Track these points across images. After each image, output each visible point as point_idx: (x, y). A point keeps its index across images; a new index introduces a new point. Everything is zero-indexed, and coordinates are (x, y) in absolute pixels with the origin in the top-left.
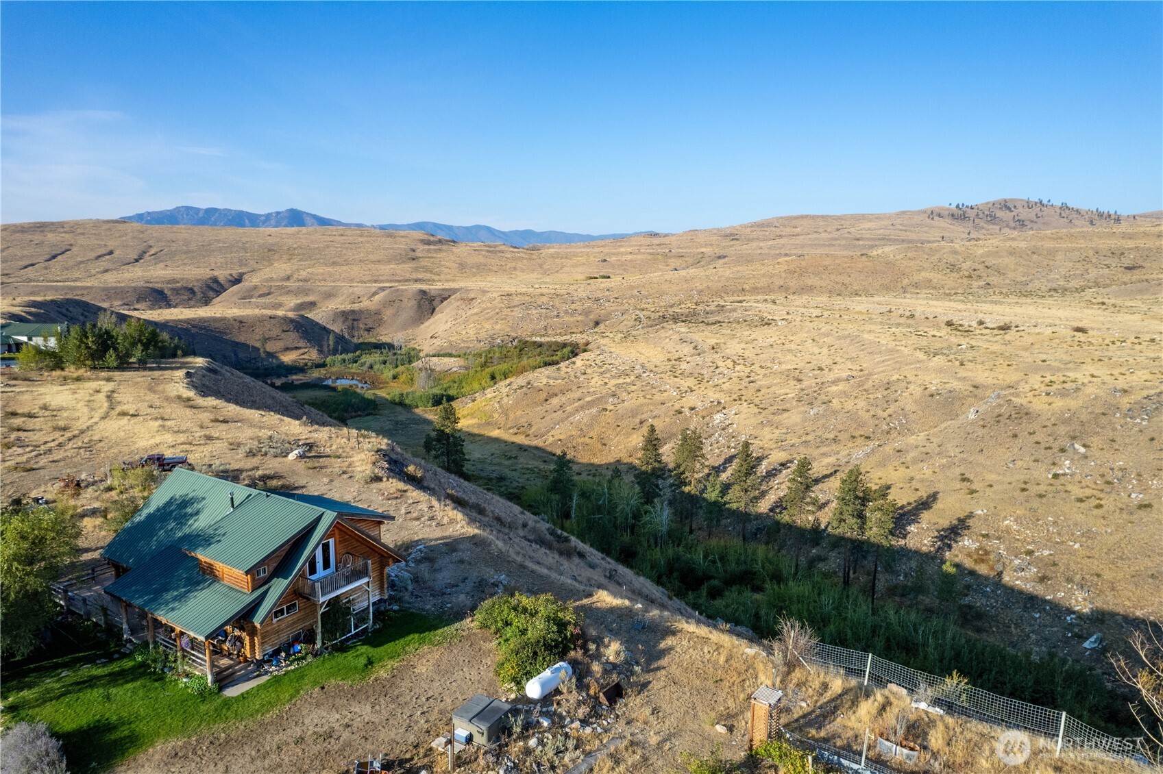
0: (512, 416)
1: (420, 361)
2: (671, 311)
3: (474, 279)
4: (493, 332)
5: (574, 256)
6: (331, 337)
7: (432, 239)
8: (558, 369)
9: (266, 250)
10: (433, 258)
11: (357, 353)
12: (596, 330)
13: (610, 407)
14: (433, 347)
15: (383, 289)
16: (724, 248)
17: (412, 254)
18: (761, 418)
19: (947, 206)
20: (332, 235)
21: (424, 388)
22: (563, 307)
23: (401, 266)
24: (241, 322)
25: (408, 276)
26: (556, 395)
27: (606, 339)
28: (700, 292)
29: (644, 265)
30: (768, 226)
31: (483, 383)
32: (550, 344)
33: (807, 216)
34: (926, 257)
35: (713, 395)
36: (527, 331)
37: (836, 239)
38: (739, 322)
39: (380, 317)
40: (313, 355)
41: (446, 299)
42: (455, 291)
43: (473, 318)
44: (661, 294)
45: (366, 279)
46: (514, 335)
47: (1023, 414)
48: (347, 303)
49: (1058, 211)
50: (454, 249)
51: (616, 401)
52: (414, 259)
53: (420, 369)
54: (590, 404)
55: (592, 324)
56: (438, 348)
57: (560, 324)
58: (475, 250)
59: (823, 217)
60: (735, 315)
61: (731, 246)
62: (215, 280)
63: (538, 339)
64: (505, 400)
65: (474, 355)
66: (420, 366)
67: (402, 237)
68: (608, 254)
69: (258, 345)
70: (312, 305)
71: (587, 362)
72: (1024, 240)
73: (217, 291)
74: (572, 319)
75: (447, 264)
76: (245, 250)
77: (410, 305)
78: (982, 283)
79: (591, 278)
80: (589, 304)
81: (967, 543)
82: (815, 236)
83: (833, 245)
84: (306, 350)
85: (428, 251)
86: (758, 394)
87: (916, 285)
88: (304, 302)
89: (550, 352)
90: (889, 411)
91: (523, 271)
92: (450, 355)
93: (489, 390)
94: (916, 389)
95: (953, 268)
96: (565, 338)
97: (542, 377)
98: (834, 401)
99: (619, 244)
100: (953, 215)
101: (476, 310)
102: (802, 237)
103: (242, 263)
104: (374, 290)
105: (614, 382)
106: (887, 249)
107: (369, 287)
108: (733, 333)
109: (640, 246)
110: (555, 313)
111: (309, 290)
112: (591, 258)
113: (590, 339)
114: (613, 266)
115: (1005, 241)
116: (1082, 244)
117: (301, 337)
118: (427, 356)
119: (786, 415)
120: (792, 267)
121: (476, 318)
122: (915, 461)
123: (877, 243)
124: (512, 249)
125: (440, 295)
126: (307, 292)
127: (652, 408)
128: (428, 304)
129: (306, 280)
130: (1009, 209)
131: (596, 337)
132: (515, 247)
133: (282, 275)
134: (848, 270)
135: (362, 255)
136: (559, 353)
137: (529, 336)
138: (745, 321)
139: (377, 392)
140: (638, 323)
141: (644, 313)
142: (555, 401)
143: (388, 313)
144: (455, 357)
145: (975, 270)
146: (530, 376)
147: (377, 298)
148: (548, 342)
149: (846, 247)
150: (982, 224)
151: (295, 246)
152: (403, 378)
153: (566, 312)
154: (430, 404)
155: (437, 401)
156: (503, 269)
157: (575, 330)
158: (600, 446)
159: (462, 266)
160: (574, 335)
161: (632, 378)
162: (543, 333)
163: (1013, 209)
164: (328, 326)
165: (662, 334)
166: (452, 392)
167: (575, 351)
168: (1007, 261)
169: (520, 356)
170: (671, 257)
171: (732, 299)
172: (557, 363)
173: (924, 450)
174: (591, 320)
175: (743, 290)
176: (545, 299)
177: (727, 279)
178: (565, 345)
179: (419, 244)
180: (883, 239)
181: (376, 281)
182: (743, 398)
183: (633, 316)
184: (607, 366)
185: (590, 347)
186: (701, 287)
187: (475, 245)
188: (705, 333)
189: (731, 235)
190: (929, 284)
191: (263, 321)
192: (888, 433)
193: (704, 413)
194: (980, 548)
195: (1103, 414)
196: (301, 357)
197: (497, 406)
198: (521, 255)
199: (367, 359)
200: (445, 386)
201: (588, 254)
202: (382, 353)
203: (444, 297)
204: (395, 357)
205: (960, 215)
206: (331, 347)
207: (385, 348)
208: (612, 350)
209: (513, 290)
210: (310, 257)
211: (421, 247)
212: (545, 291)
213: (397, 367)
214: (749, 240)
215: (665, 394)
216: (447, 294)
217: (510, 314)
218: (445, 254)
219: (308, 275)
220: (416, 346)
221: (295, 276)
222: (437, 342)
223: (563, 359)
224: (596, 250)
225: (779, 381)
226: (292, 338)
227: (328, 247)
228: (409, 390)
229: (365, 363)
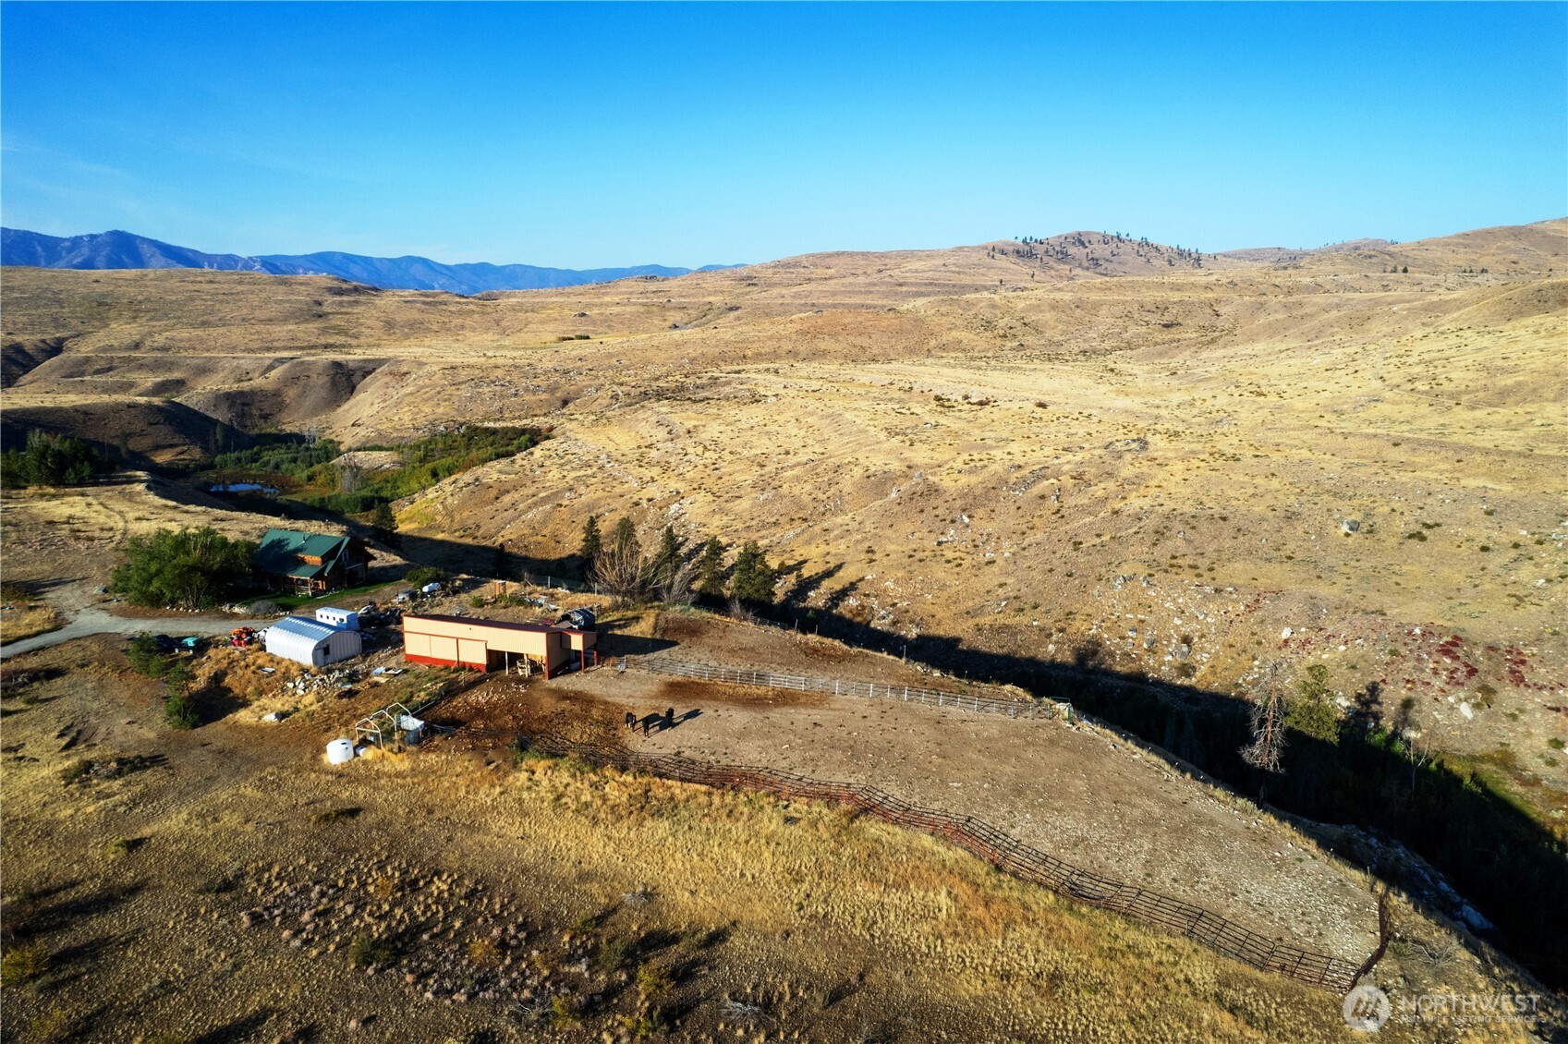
0: (457, 518)
1: (342, 458)
2: (655, 385)
3: (407, 343)
4: (434, 416)
5: (543, 308)
6: (218, 430)
7: (344, 286)
8: (513, 462)
9: (94, 304)
10: (347, 313)
11: (255, 449)
12: (564, 411)
13: (565, 502)
14: (357, 438)
15: (281, 361)
16: (738, 295)
17: (317, 308)
18: (714, 506)
19: (1013, 240)
20: (195, 282)
21: (350, 490)
22: (524, 383)
23: (302, 327)
24: (86, 413)
25: (313, 340)
26: (508, 492)
27: (574, 423)
28: (693, 361)
29: (635, 320)
30: (795, 265)
31: (423, 481)
32: (505, 431)
33: (843, 253)
34: (961, 312)
35: (674, 484)
36: (478, 415)
37: (875, 285)
38: (728, 400)
39: (280, 399)
40: (196, 453)
41: (369, 373)
42: (381, 362)
43: (407, 400)
44: (647, 363)
45: (251, 345)
46: (461, 419)
47: (934, 491)
48: (231, 380)
49: (1136, 248)
50: (377, 301)
51: (573, 495)
52: (320, 316)
53: (343, 468)
54: (544, 500)
55: (559, 404)
56: (363, 440)
57: (519, 404)
58: (406, 302)
59: (863, 254)
60: (727, 389)
61: (747, 294)
62: (18, 348)
63: (491, 425)
64: (450, 500)
65: (411, 447)
66: (342, 464)
67: (301, 284)
68: (588, 305)
69: (116, 442)
70: (179, 384)
71: (547, 453)
72: (1072, 291)
73: (24, 366)
74: (534, 398)
75: (368, 322)
76: (60, 303)
77: (320, 382)
78: (1015, 344)
79: (564, 339)
80: (556, 377)
81: (852, 602)
82: (850, 279)
83: (871, 292)
84: (185, 448)
85: (341, 304)
86: (719, 482)
87: (944, 348)
88: (168, 381)
89: (505, 441)
90: (828, 494)
91: (474, 329)
92: (380, 448)
93: (430, 489)
94: (858, 472)
95: (988, 325)
96: (525, 422)
97: (492, 472)
98: (785, 486)
99: (603, 291)
100: (1018, 252)
101: (410, 389)
102: (835, 281)
103: (57, 322)
104: (268, 362)
105: (574, 474)
106: (920, 302)
107: (261, 358)
108: (720, 412)
109: (631, 293)
110: (513, 391)
111: (172, 363)
112: (566, 311)
113: (555, 423)
114: (594, 323)
115: (1051, 291)
116: (1129, 296)
117: (176, 432)
118: (350, 450)
119: (738, 501)
120: (805, 327)
121: (411, 399)
122: (836, 538)
123: (923, 289)
124: (458, 299)
125: (361, 368)
126: (170, 366)
127: (609, 501)
128: (345, 381)
129: (164, 349)
130: (1082, 244)
131: (562, 420)
132: (462, 296)
133: (127, 341)
134: (870, 330)
135: (245, 311)
136: (515, 442)
137: (481, 421)
138: (735, 397)
139: (289, 497)
140: (614, 401)
141: (623, 388)
142: (507, 499)
143: (291, 394)
144: (387, 450)
145: (1011, 328)
146: (479, 471)
147: (273, 374)
148: (503, 428)
149: (885, 295)
150: (1051, 263)
151: (140, 298)
152: (321, 479)
153: (527, 389)
154: (359, 509)
155: (367, 504)
156: (445, 328)
157: (538, 412)
158: (553, 544)
159: (390, 325)
160: (536, 419)
161: (595, 469)
162: (499, 416)
163: (1087, 244)
164: (208, 414)
165: (641, 415)
166: (385, 494)
167: (535, 437)
168: (1049, 316)
169: (468, 447)
170: (669, 310)
171: (729, 368)
172: (513, 454)
173: (846, 528)
174: (558, 399)
175: (744, 357)
176: (499, 373)
177: (727, 344)
178: (523, 431)
179: (326, 294)
180: (931, 284)
181: (269, 349)
182: (703, 486)
183: (610, 393)
184: (569, 456)
185: (554, 433)
186: (694, 355)
187: (406, 293)
188: (689, 413)
189: (749, 278)
190: (958, 346)
191: (118, 411)
192: (824, 514)
193: (662, 504)
194: (860, 605)
195: (994, 488)
196: (179, 457)
197: (440, 507)
198: (471, 307)
199: (272, 456)
200: (376, 487)
201: (561, 306)
202: (288, 448)
203: (367, 369)
204: (308, 453)
205: (1026, 252)
206: (220, 443)
207: (292, 441)
208: (578, 436)
209: (458, 361)
210: (167, 315)
211: (330, 299)
212: (500, 361)
213: (311, 465)
214: (769, 285)
215: (626, 486)
216: (370, 366)
217: (455, 393)
218: (363, 308)
219: (168, 342)
220: (332, 437)
221: (148, 343)
222: (362, 432)
223: (520, 449)
224: (574, 299)
225: (743, 466)
226: (163, 432)
227: (192, 299)
228: (333, 494)
229: (268, 462)
